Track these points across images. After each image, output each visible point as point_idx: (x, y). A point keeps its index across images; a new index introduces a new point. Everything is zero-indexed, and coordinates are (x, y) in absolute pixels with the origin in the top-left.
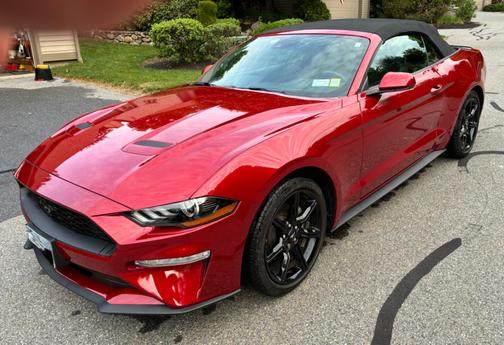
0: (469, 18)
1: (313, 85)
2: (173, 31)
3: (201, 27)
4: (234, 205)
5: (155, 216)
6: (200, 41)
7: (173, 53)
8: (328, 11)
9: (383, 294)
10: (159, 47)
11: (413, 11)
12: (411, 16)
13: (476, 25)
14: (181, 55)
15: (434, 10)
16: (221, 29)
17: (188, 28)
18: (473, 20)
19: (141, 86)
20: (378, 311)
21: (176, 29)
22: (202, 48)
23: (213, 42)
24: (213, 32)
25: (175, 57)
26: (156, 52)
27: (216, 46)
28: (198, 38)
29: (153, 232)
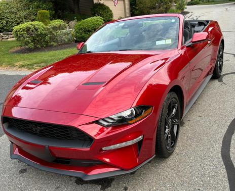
0: (183, 9)
1: (157, 44)
2: (28, 30)
3: (44, 26)
4: (151, 109)
5: (111, 121)
6: (45, 34)
7: (29, 43)
8: (111, 11)
9: (218, 147)
10: (20, 41)
11: (154, 8)
12: (153, 11)
13: (187, 13)
14: (34, 44)
15: (165, 6)
16: (57, 26)
17: (37, 27)
18: (185, 10)
19: (16, 64)
20: (220, 155)
21: (30, 28)
22: (47, 38)
23: (53, 34)
24: (53, 28)
25: (31, 45)
26: (19, 43)
27: (55, 36)
28: (43, 32)
29: (112, 129)
